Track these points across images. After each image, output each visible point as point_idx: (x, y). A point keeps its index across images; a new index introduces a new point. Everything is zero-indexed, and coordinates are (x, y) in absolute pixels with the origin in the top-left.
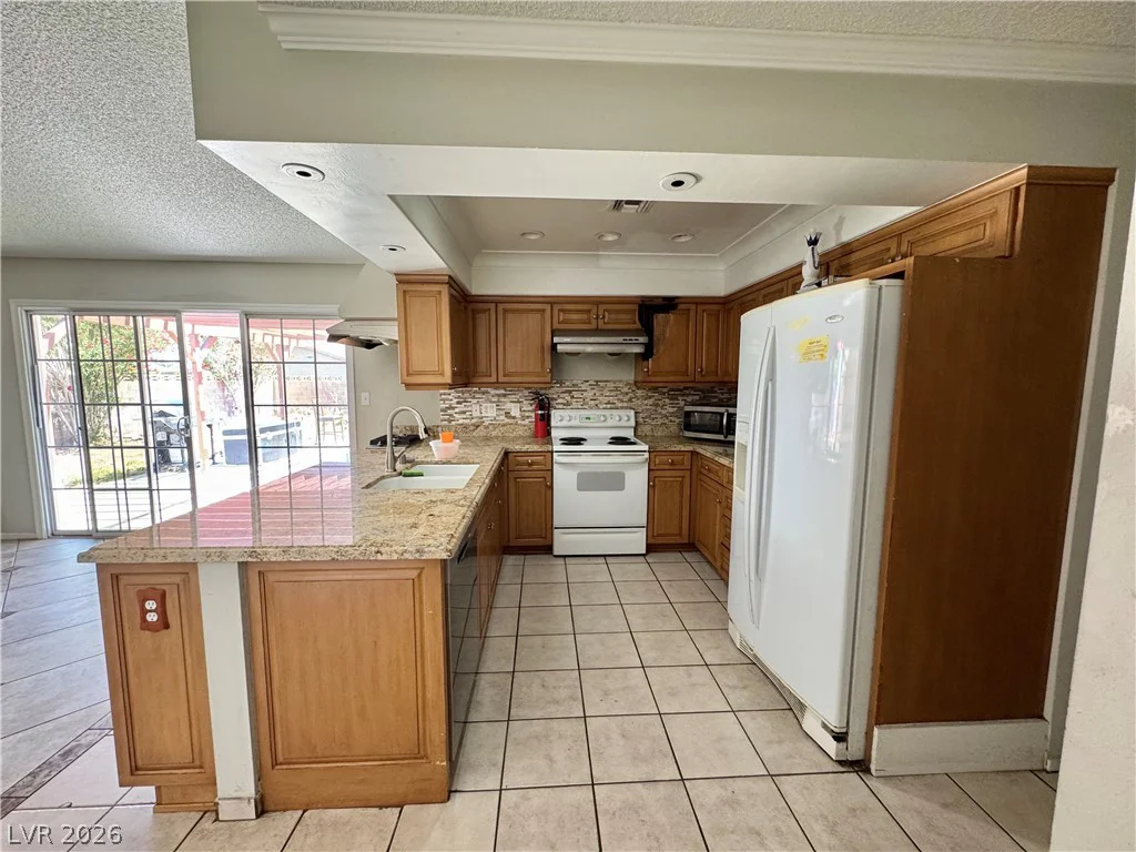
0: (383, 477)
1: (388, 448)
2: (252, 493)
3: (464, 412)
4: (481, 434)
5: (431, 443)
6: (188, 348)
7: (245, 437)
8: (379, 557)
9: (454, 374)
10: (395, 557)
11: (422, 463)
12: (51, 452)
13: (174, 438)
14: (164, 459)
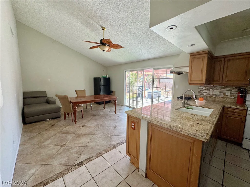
0: (181, 108)
1: (183, 100)
2: (151, 105)
3: (207, 92)
4: (212, 99)
5: (196, 100)
6: (144, 77)
7: (151, 93)
8: (181, 132)
9: (206, 81)
10: (186, 134)
11: (192, 105)
12: (126, 93)
13: (141, 92)
14: (139, 96)
